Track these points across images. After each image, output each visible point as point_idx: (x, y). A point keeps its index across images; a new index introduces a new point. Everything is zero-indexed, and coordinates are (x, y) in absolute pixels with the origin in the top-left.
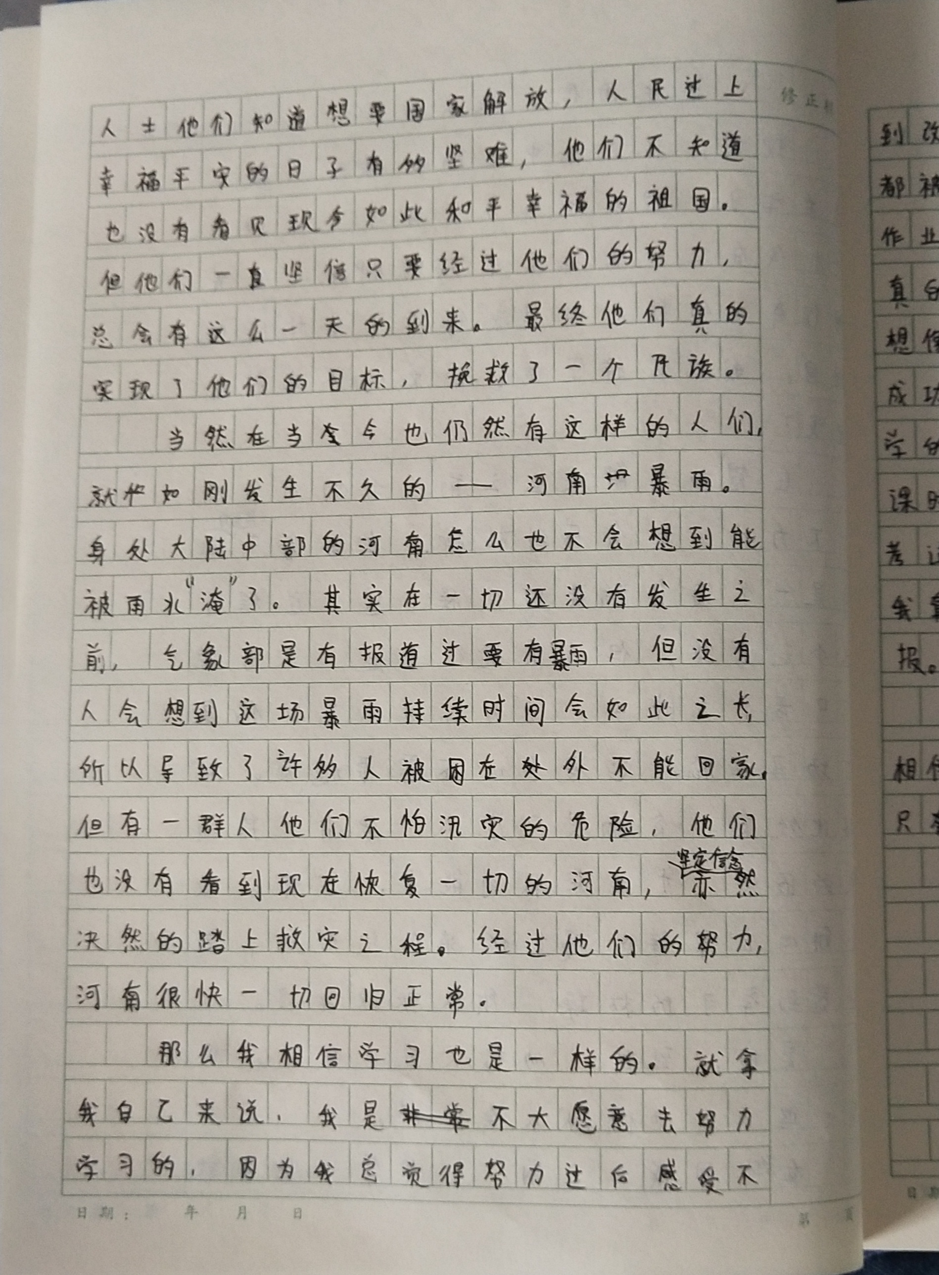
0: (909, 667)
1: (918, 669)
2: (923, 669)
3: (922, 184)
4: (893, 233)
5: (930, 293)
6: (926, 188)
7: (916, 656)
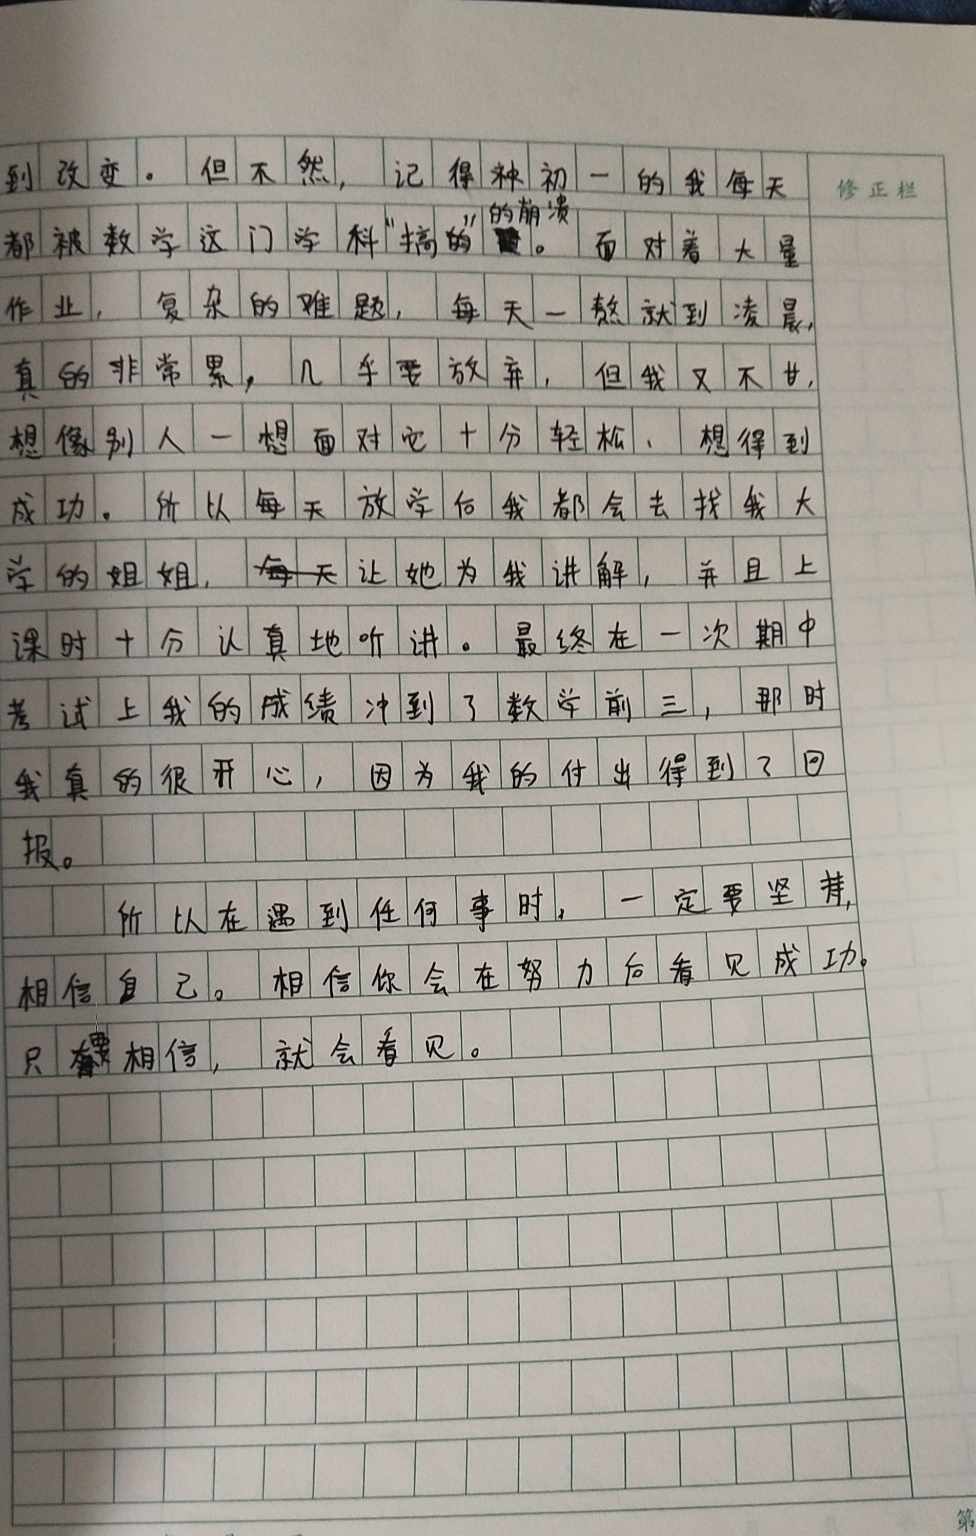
0: (38, 861)
1: (48, 862)
2: (55, 864)
3: (56, 241)
4: (20, 304)
5: (65, 380)
6: (61, 245)
7: (47, 846)
